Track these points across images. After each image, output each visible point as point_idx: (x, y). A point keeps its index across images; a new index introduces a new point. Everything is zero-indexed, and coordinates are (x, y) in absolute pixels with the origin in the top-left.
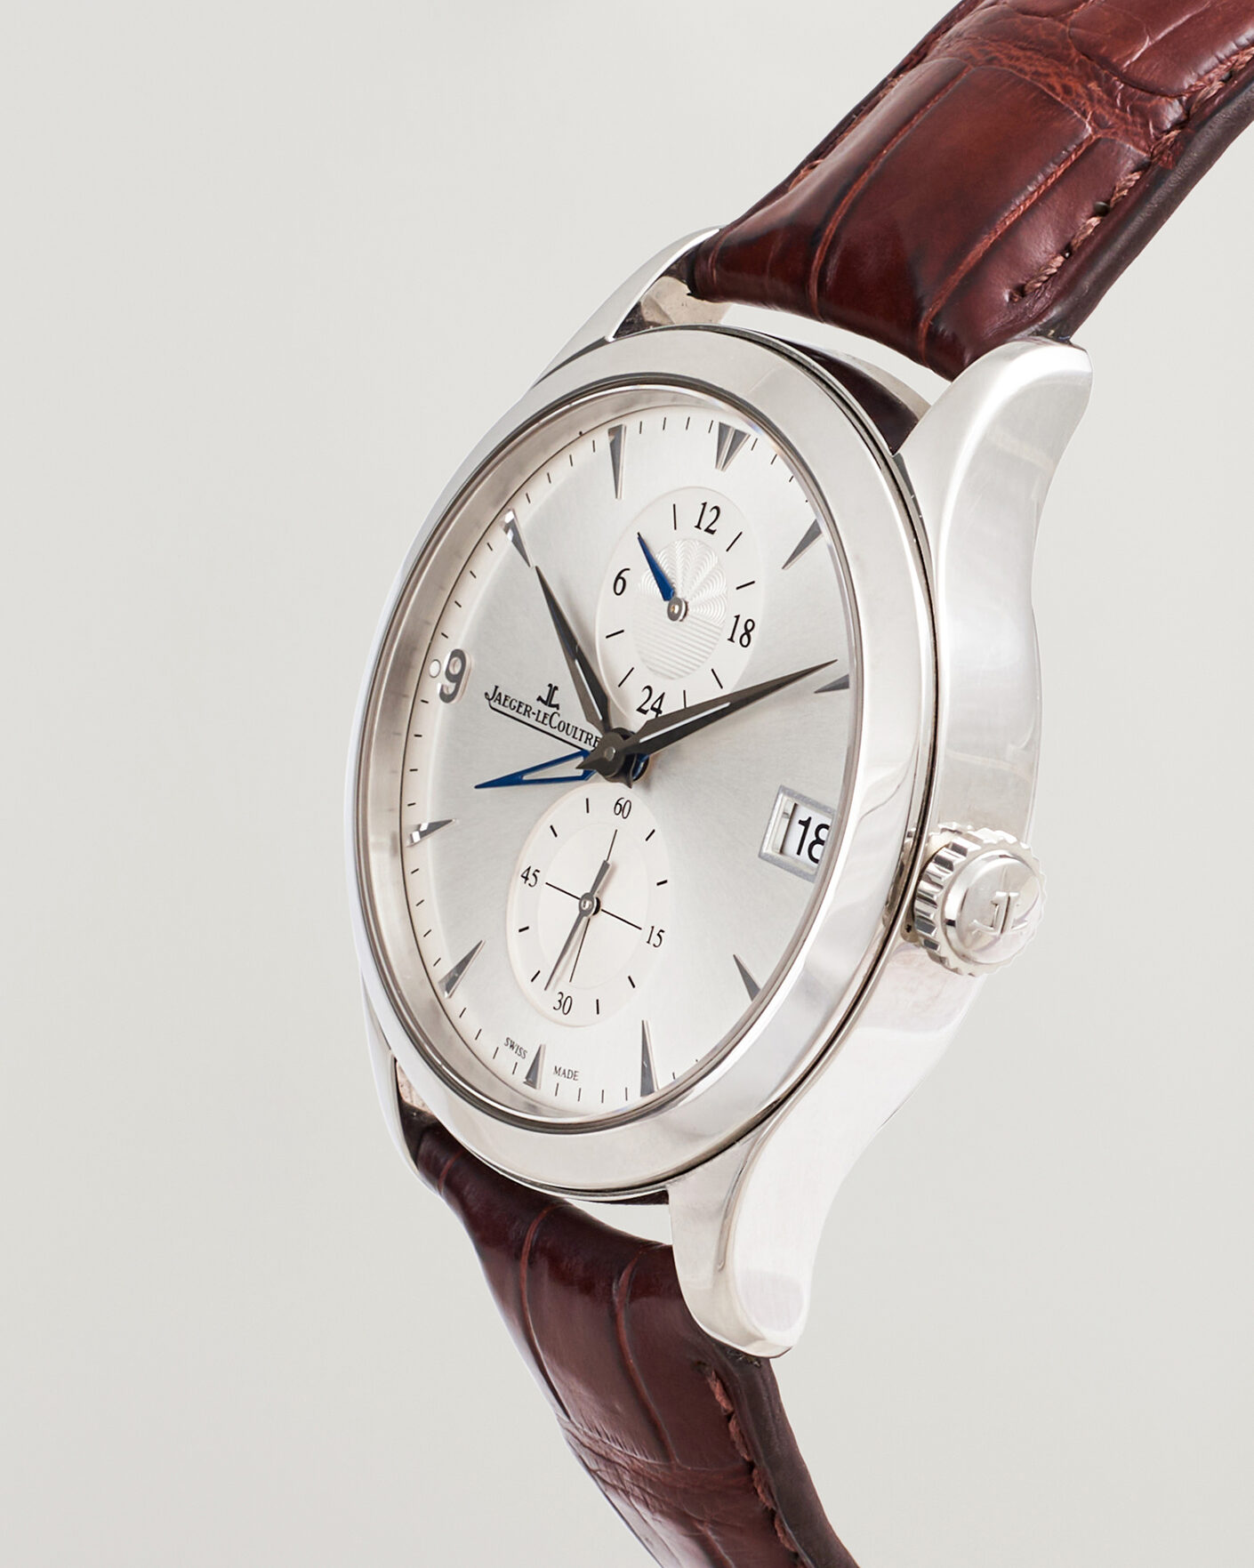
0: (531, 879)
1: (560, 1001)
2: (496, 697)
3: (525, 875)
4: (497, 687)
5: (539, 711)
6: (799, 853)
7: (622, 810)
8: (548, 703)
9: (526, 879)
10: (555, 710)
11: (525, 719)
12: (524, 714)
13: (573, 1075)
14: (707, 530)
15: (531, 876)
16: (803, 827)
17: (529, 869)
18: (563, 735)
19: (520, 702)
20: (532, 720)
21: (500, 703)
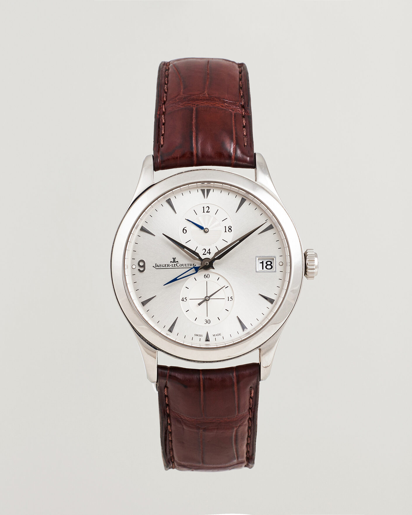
0: (185, 300)
1: (206, 322)
2: (157, 266)
3: (182, 300)
4: (156, 264)
5: (172, 265)
6: (263, 269)
7: (207, 276)
8: (174, 261)
9: (183, 300)
10: (177, 262)
11: (169, 267)
12: (168, 267)
13: (220, 334)
14: (207, 212)
15: (184, 299)
16: (262, 264)
17: (183, 298)
18: (182, 267)
19: (165, 265)
20: (171, 267)
21: (159, 267)
